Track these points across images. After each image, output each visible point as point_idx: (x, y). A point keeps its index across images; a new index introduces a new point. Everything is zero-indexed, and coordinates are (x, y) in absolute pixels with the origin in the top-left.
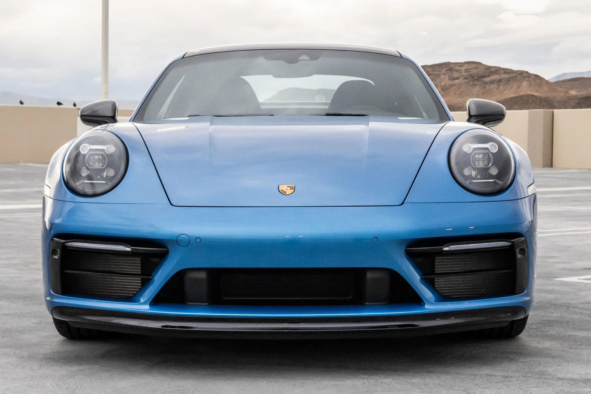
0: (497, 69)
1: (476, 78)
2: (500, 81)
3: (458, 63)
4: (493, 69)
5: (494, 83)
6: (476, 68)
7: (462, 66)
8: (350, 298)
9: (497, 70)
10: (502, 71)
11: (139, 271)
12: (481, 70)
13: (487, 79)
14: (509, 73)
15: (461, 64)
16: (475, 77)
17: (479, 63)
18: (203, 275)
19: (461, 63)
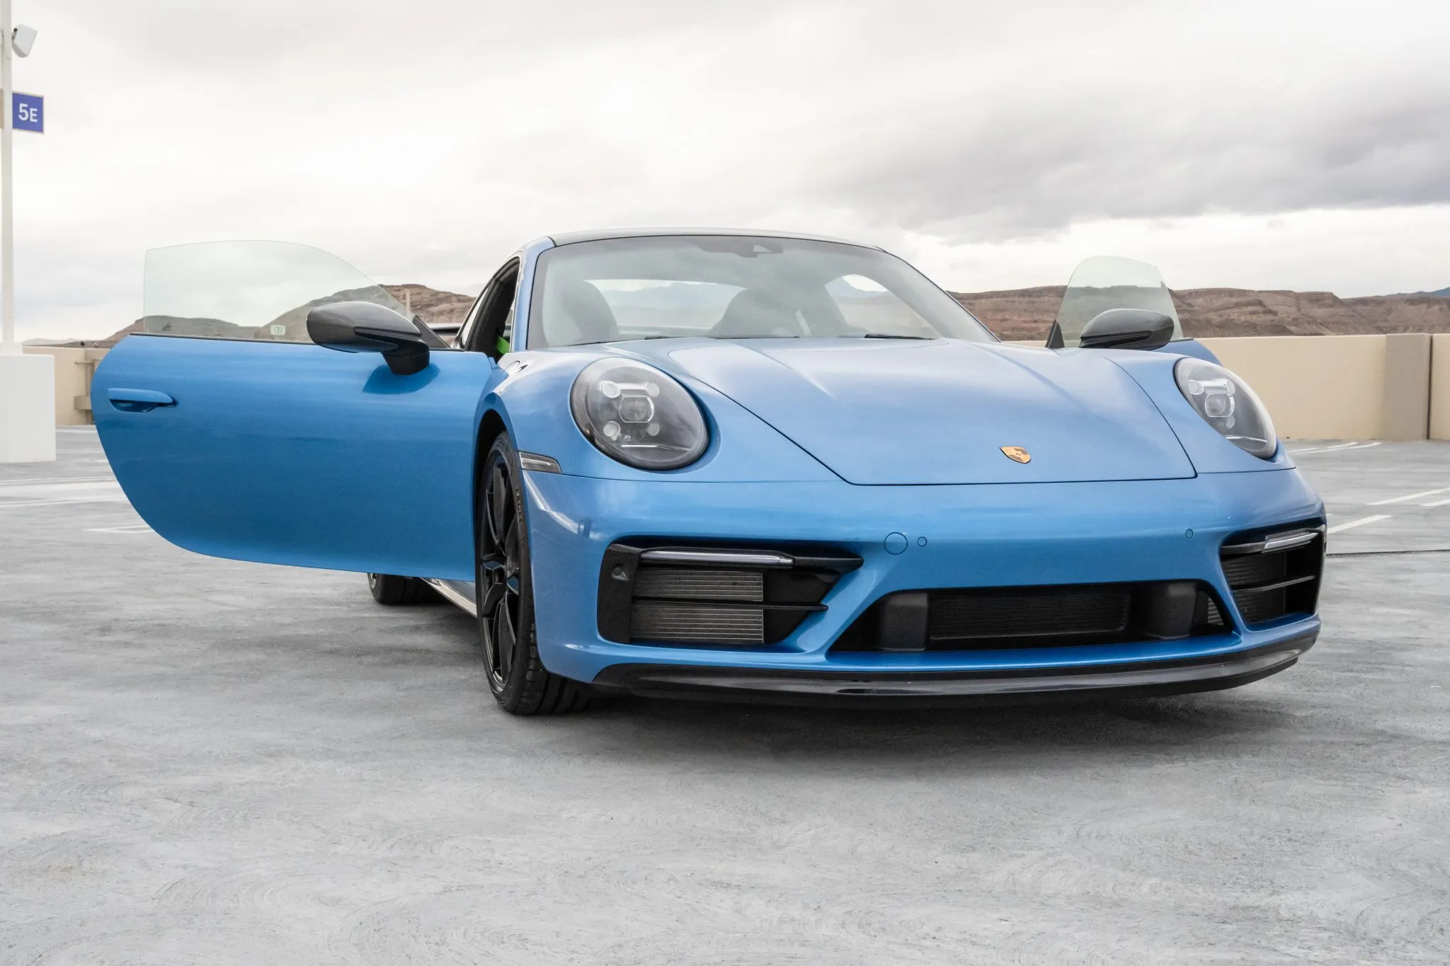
0: (448, 295)
1: (419, 307)
2: (452, 311)
3: (393, 286)
4: (441, 295)
5: (444, 315)
6: (419, 294)
7: (399, 290)
8: (1122, 628)
9: (448, 297)
10: (454, 299)
11: (760, 598)
12: (426, 297)
13: (432, 309)
14: (464, 301)
15: (398, 288)
16: (417, 306)
17: (424, 287)
18: (922, 602)
19: (398, 286)
